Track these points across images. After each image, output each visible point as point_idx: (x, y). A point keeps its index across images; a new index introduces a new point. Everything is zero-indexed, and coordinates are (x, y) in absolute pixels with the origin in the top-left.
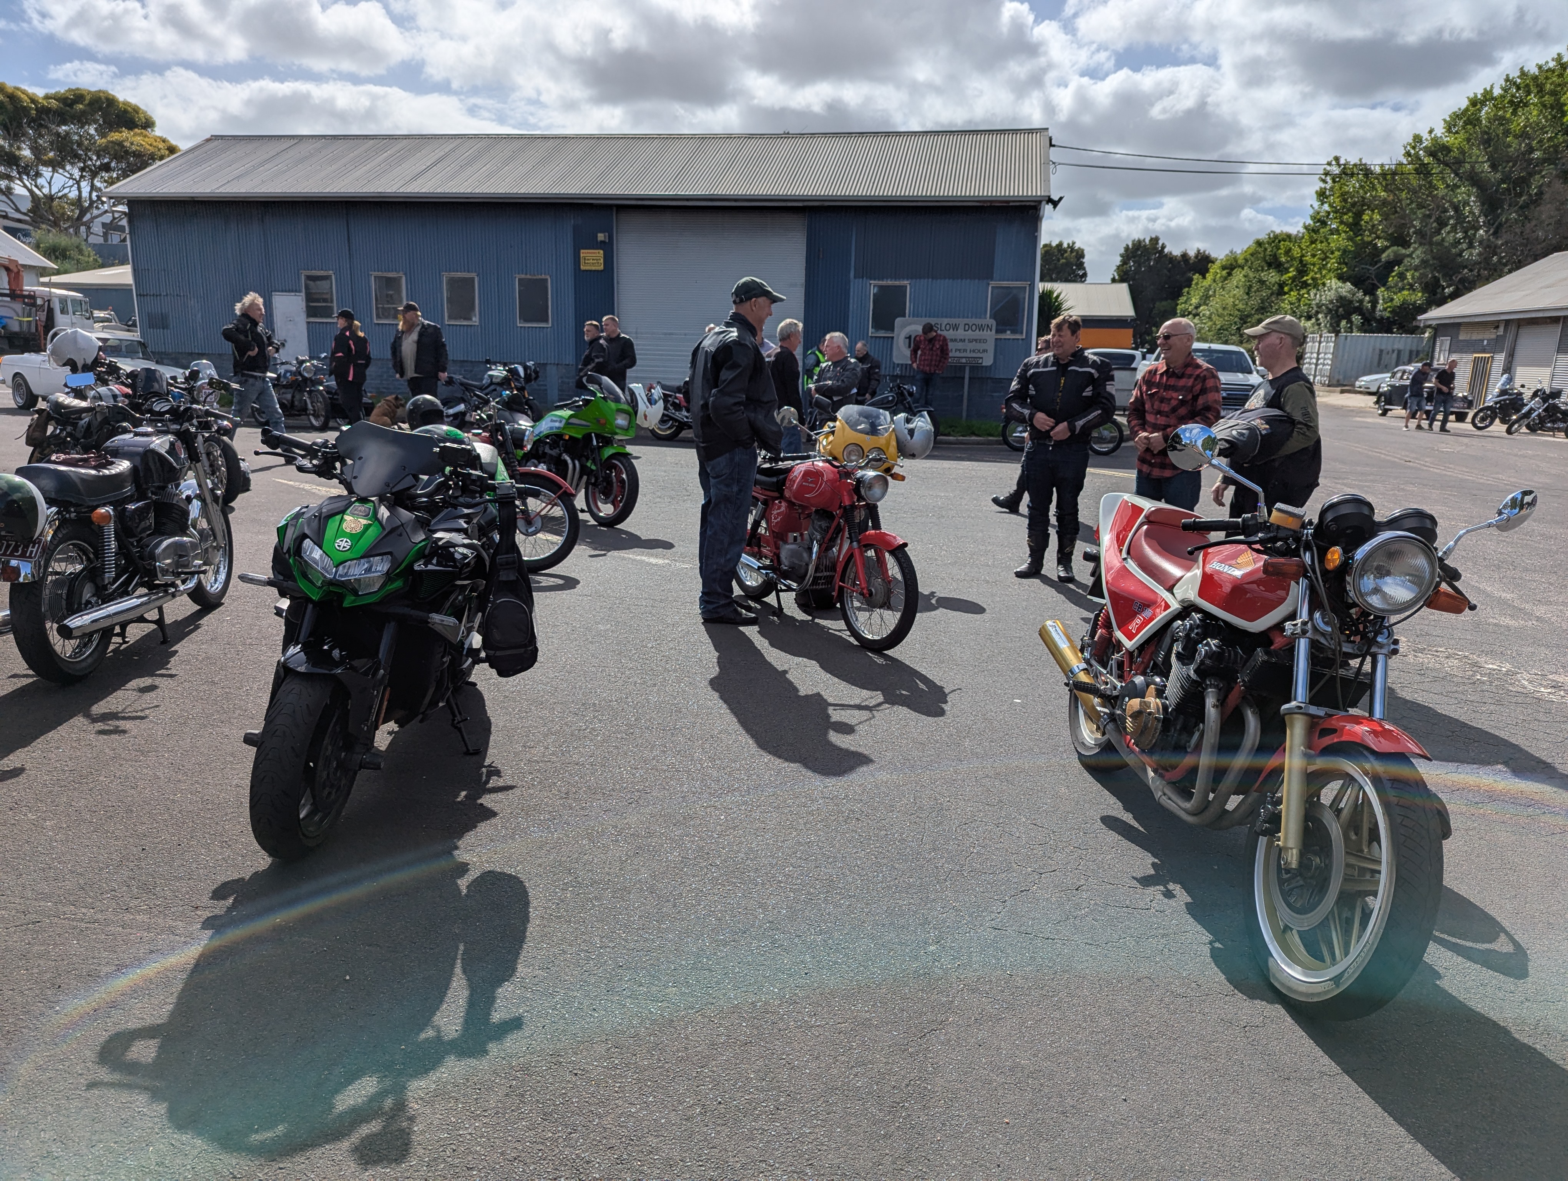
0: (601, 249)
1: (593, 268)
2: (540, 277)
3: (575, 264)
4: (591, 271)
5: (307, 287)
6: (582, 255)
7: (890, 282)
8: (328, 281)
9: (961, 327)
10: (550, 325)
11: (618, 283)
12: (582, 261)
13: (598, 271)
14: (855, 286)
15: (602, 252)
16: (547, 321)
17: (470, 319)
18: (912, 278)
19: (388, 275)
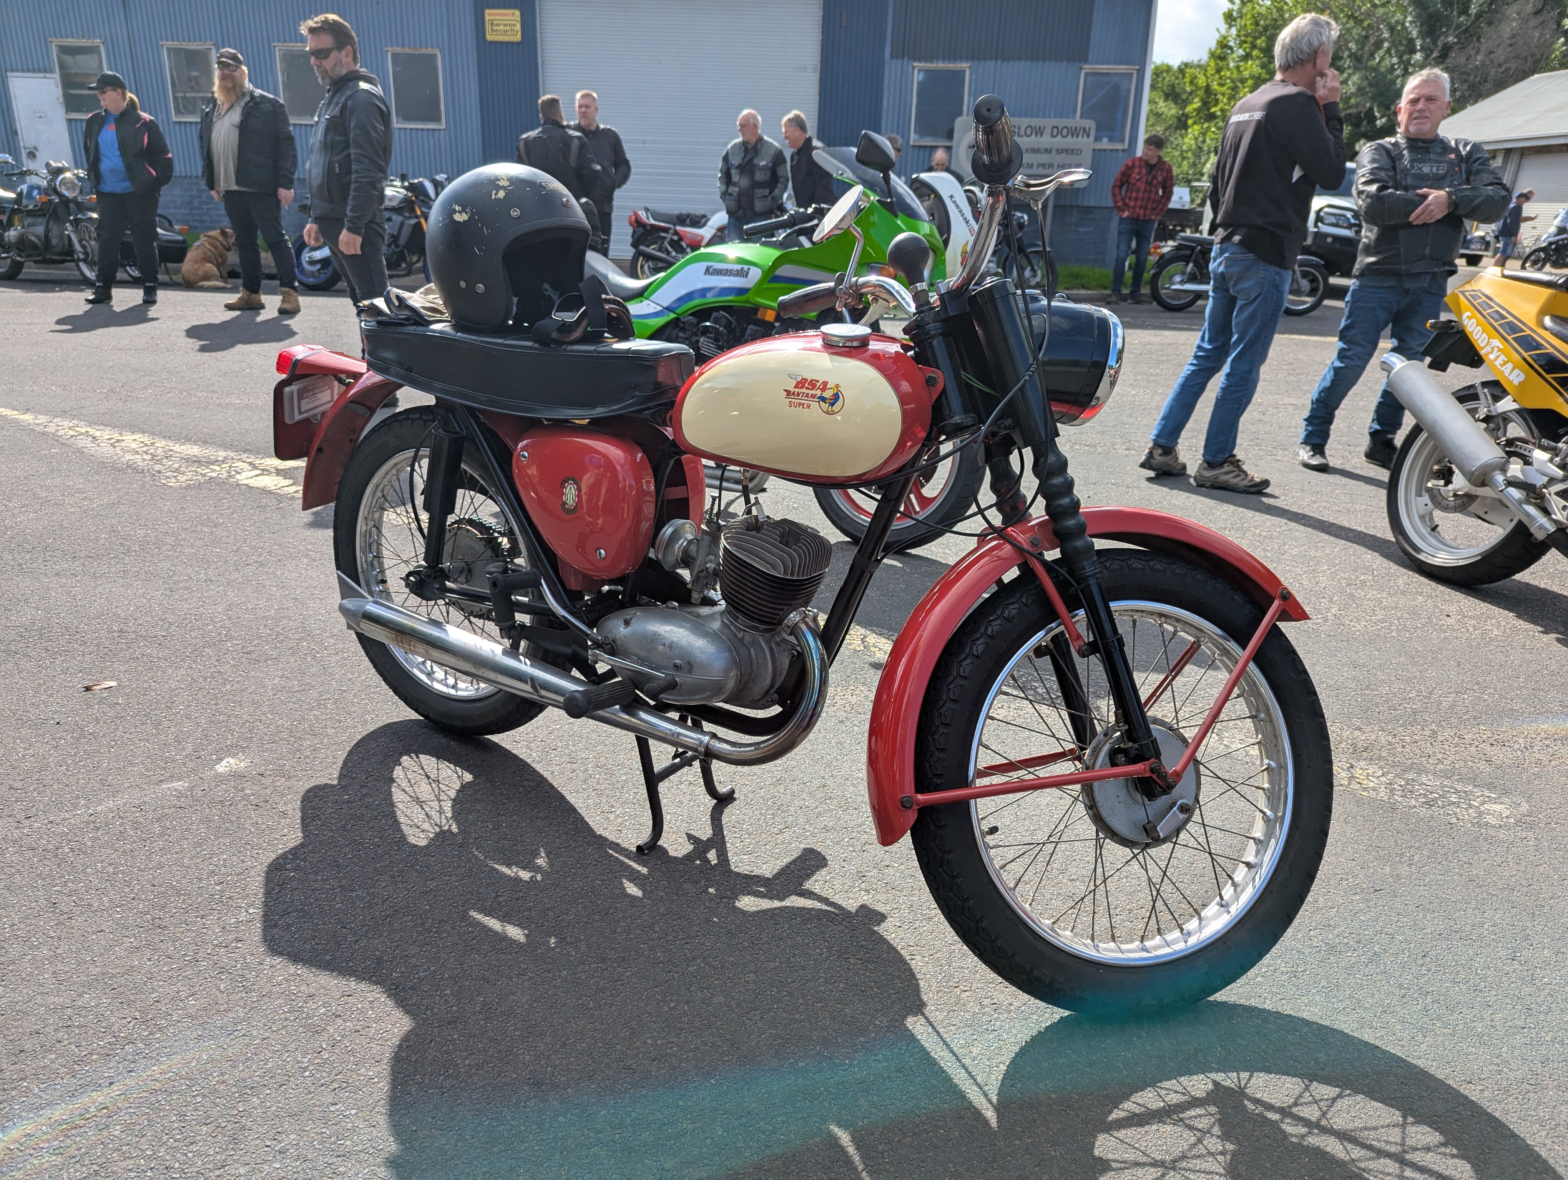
1: (506, 39)
2: (423, 51)
3: (477, 32)
4: (502, 43)
5: (62, 66)
6: (487, 18)
7: (941, 65)
8: (95, 56)
9: (1048, 131)
11: (543, 63)
12: (488, 27)
13: (513, 43)
14: (892, 69)
16: (437, 119)
18: (973, 60)
19: (188, 47)
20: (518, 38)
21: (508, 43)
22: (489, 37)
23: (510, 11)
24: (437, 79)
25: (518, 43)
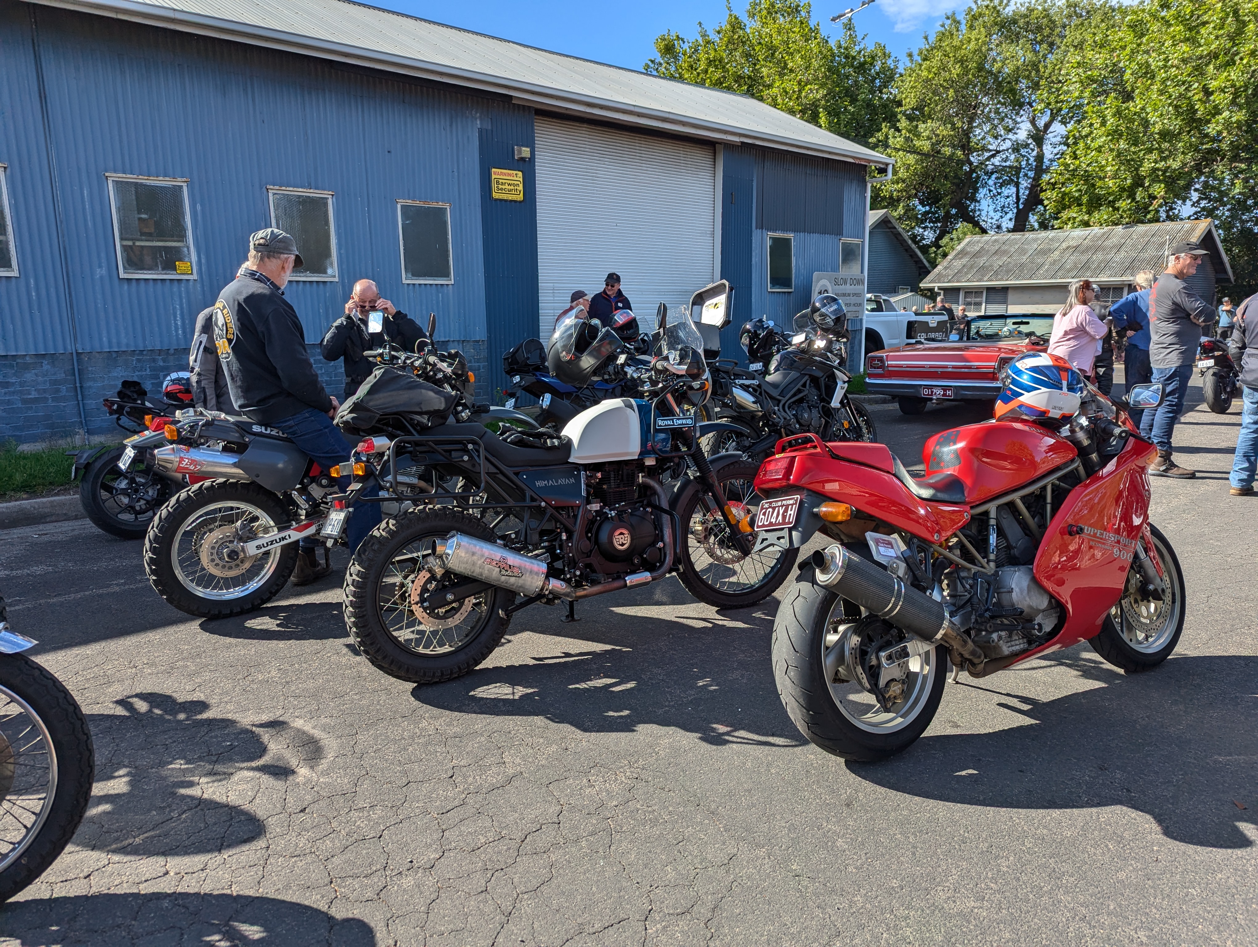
0: (518, 170)
1: (510, 197)
2: (434, 205)
3: (484, 190)
4: (506, 201)
6: (493, 176)
7: (780, 234)
9: (848, 281)
10: (453, 282)
12: (494, 186)
13: (515, 201)
14: (756, 236)
15: (520, 174)
16: (447, 275)
17: (322, 270)
18: (795, 231)
19: (148, 182)
20: (520, 197)
21: (511, 201)
22: (495, 195)
23: (515, 172)
24: (447, 234)
25: (520, 202)
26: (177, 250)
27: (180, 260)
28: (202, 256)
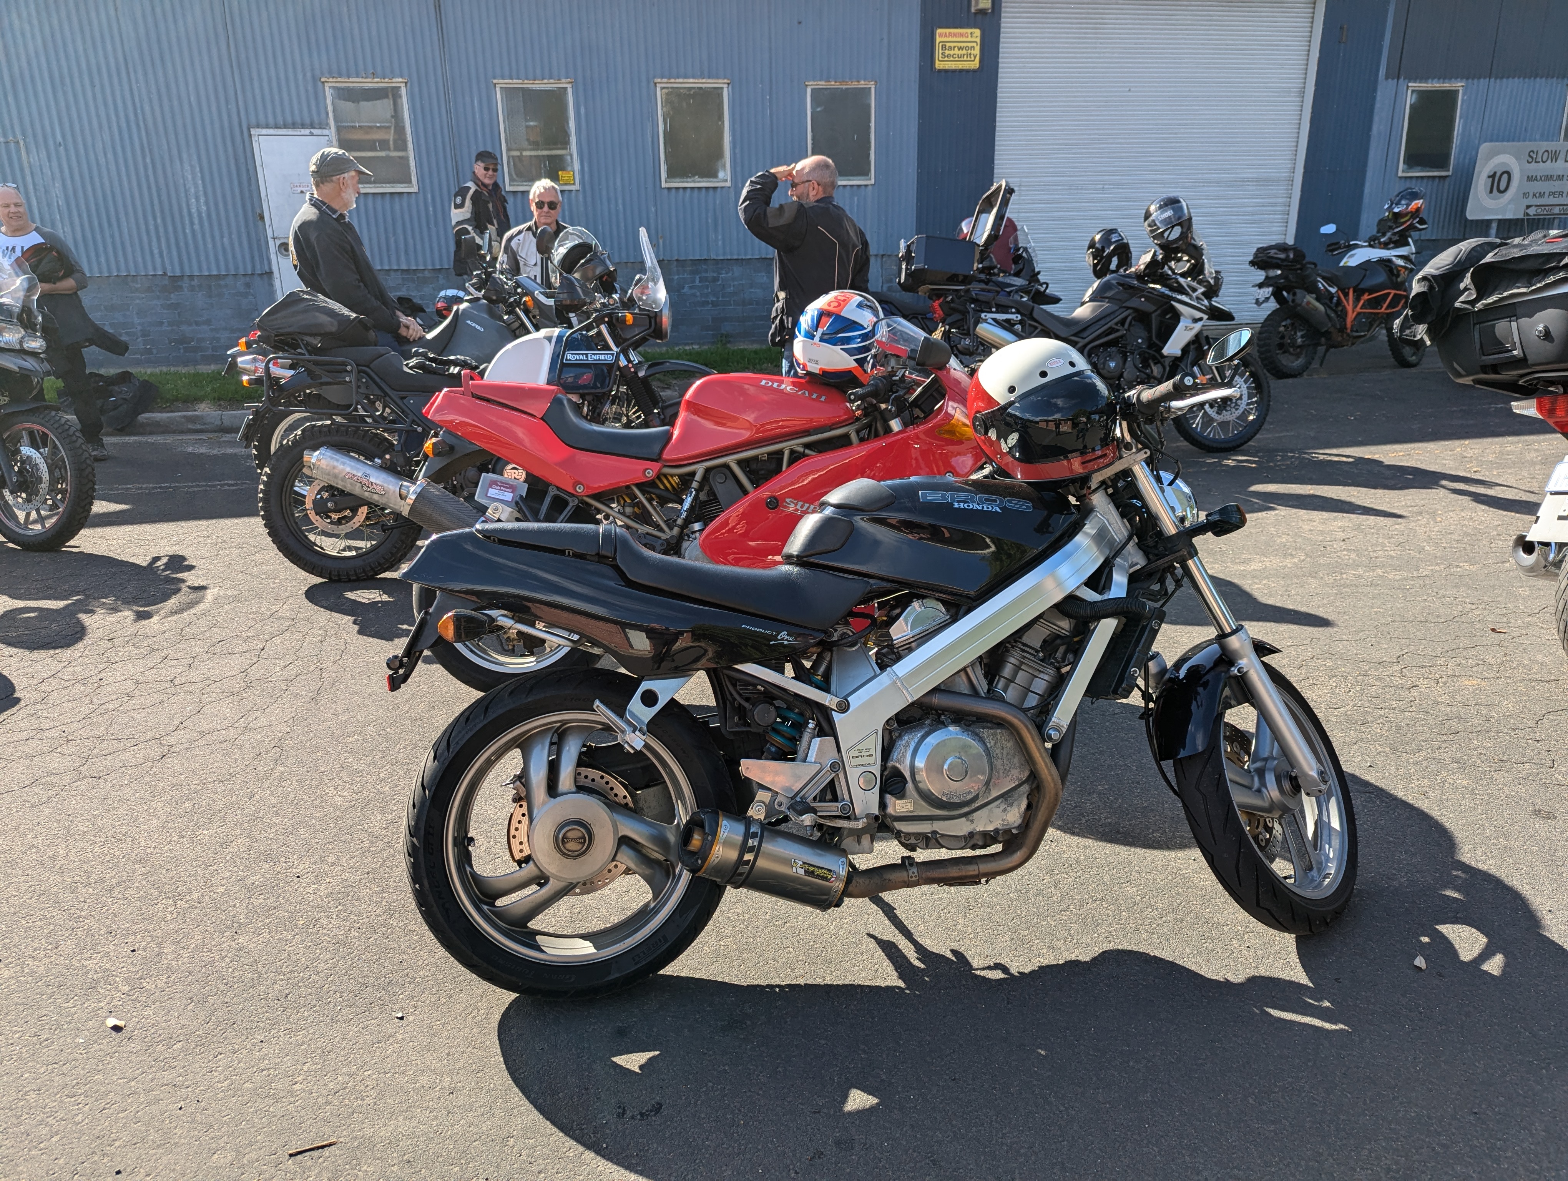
0: (975, 27)
1: (960, 66)
2: (855, 85)
3: (923, 59)
4: (954, 71)
5: (340, 119)
6: (938, 39)
7: (1435, 85)
8: (391, 102)
10: (873, 182)
12: (938, 52)
13: (968, 71)
14: (1385, 89)
15: (977, 32)
16: (865, 173)
17: (713, 174)
18: (1467, 79)
19: (534, 87)
20: (975, 64)
21: (961, 71)
22: (939, 65)
23: (969, 31)
24: (869, 121)
25: (974, 71)
26: (560, 158)
27: (563, 169)
28: (586, 164)
